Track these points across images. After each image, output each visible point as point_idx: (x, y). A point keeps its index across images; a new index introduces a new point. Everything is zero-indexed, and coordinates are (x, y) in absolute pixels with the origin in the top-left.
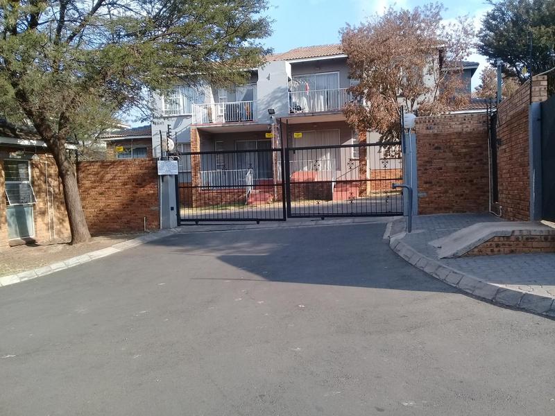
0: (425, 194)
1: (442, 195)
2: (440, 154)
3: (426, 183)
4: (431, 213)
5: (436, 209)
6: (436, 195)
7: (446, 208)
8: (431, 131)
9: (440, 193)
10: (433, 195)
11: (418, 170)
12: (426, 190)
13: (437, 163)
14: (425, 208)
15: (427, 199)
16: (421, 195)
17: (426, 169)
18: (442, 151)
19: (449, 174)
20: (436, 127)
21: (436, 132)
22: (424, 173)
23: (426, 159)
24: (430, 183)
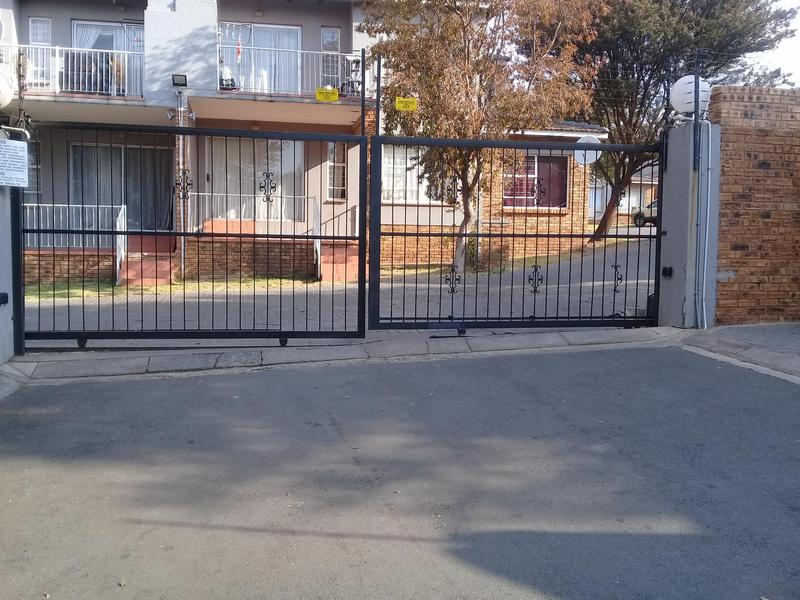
0: (732, 275)
1: (766, 278)
2: (769, 182)
3: (735, 247)
4: (741, 321)
5: (751, 311)
6: (755, 279)
7: (774, 310)
8: (753, 122)
9: (763, 273)
10: (747, 279)
11: (722, 215)
12: (735, 265)
13: (762, 202)
14: (729, 309)
15: (736, 288)
16: (723, 276)
17: (737, 215)
18: (772, 172)
19: (782, 230)
20: (764, 113)
21: (762, 125)
22: (732, 224)
23: (739, 189)
24: (744, 247)
